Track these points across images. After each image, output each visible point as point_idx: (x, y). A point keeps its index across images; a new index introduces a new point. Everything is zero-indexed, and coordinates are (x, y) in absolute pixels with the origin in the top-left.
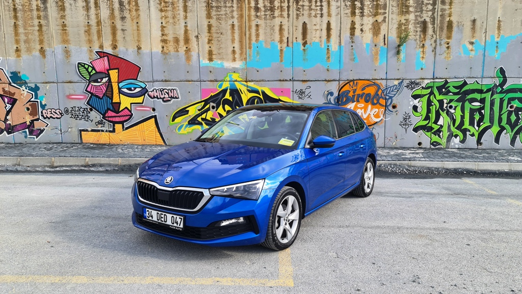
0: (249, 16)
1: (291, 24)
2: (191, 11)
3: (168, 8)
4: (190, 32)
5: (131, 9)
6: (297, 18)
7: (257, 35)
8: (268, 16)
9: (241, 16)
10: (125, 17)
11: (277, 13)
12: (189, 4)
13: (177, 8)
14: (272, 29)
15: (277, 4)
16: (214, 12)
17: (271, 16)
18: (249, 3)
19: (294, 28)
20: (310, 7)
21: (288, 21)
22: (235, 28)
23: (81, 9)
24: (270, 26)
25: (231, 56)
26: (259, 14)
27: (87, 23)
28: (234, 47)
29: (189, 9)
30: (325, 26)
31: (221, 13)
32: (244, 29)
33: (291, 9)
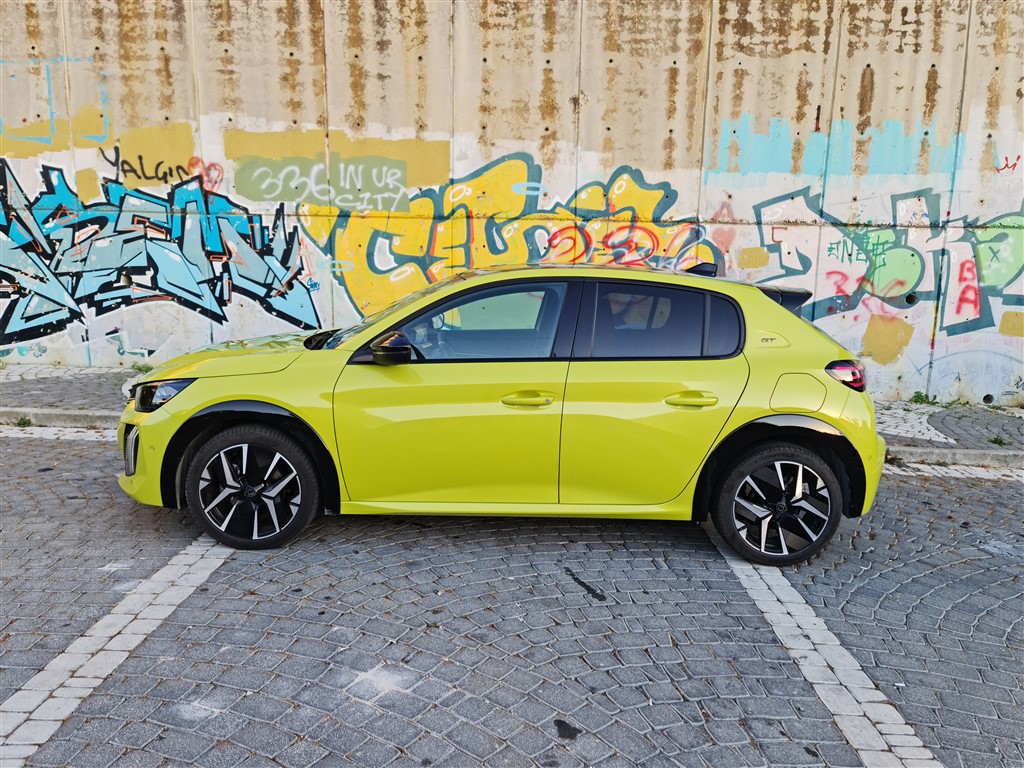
0: (720, 45)
1: (832, 71)
2: (564, 28)
3: (503, 20)
4: (556, 86)
5: (406, 20)
6: (850, 54)
7: (738, 98)
8: (770, 47)
9: (697, 46)
10: (388, 42)
11: (796, 38)
12: (561, 9)
13: (529, 20)
14: (777, 83)
15: (797, 13)
16: (626, 32)
17: (780, 47)
18: (723, 10)
19: (840, 81)
20: (887, 23)
21: (825, 61)
22: (678, 79)
23: (274, 16)
24: (774, 75)
25: (662, 156)
26: (745, 41)
27: (287, 56)
28: (671, 131)
29: (560, 22)
30: (922, 79)
31: (644, 36)
32: (704, 81)
33: (834, 29)
